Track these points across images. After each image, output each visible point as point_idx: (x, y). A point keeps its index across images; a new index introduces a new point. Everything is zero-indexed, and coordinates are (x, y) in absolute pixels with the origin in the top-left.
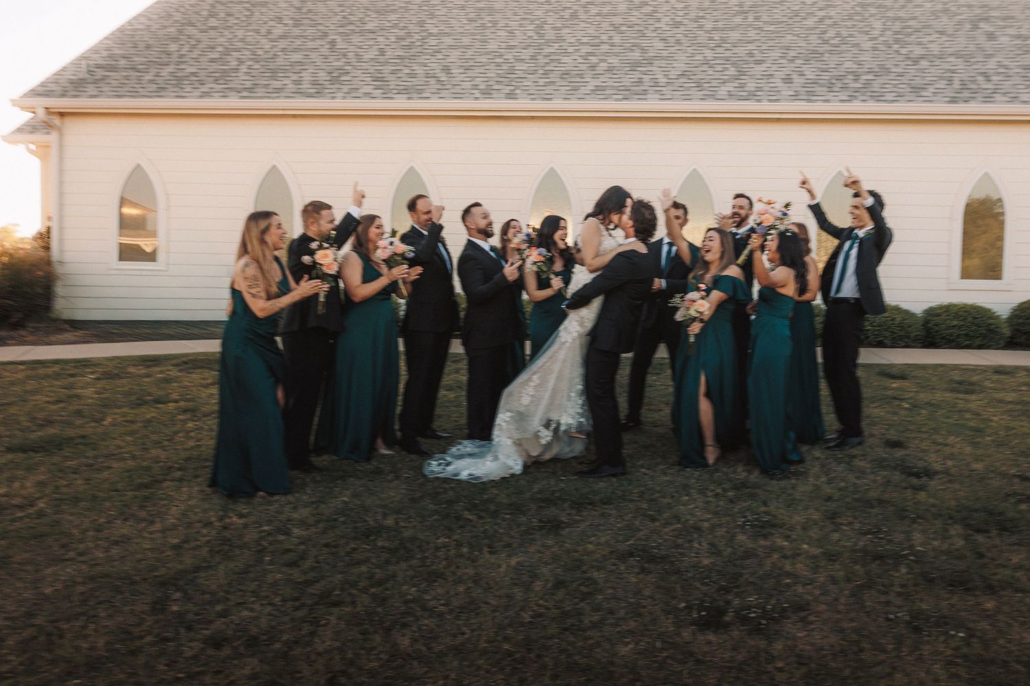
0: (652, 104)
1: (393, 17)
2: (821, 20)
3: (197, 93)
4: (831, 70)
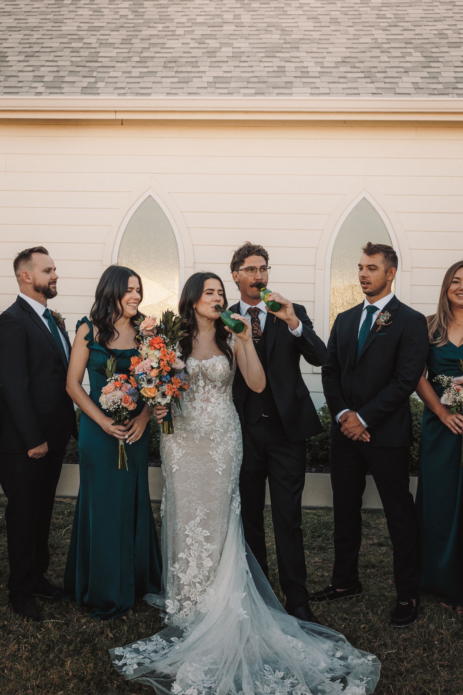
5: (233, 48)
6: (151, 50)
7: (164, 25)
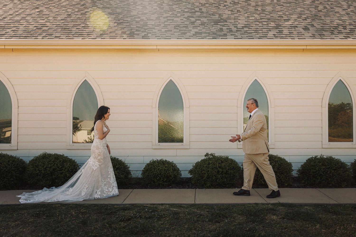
5: (201, 21)
6: (168, 22)
7: (172, 12)
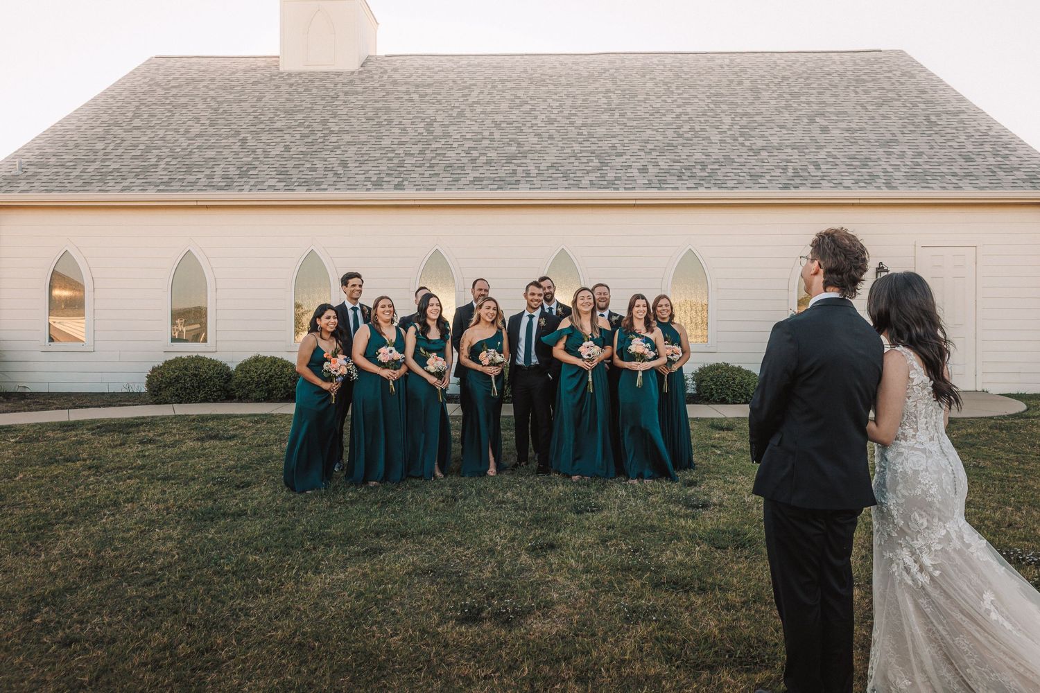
0: (523, 193)
1: (300, 116)
2: (678, 117)
3: (119, 187)
4: (682, 161)
5: (487, 157)
